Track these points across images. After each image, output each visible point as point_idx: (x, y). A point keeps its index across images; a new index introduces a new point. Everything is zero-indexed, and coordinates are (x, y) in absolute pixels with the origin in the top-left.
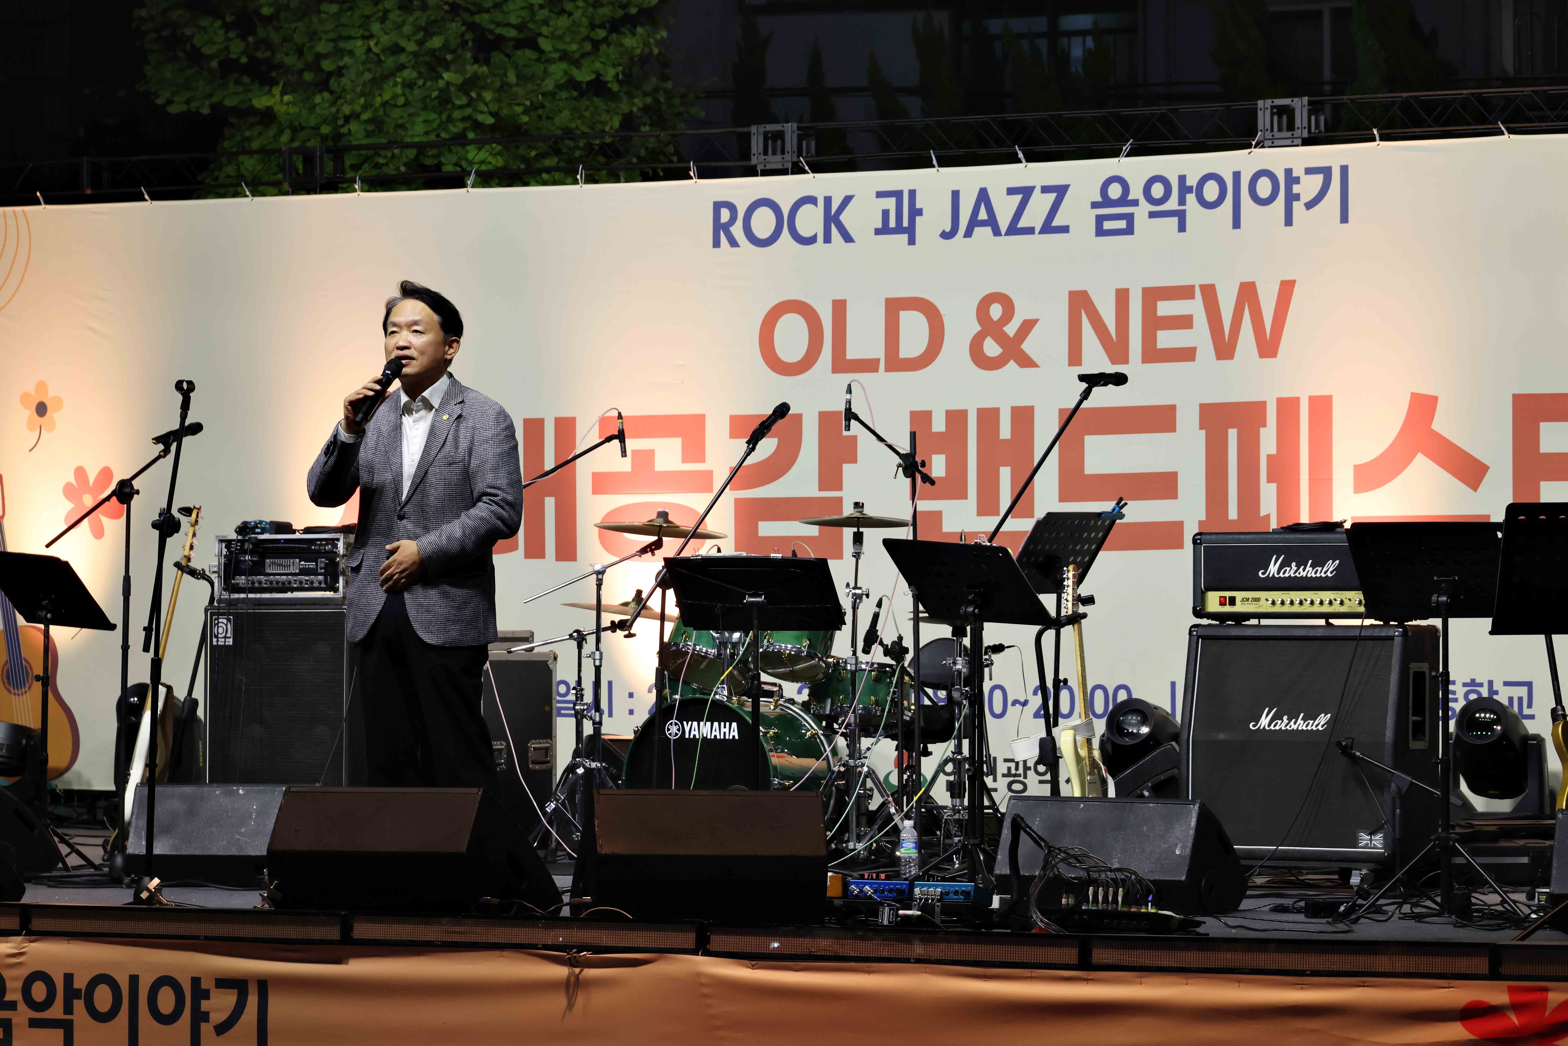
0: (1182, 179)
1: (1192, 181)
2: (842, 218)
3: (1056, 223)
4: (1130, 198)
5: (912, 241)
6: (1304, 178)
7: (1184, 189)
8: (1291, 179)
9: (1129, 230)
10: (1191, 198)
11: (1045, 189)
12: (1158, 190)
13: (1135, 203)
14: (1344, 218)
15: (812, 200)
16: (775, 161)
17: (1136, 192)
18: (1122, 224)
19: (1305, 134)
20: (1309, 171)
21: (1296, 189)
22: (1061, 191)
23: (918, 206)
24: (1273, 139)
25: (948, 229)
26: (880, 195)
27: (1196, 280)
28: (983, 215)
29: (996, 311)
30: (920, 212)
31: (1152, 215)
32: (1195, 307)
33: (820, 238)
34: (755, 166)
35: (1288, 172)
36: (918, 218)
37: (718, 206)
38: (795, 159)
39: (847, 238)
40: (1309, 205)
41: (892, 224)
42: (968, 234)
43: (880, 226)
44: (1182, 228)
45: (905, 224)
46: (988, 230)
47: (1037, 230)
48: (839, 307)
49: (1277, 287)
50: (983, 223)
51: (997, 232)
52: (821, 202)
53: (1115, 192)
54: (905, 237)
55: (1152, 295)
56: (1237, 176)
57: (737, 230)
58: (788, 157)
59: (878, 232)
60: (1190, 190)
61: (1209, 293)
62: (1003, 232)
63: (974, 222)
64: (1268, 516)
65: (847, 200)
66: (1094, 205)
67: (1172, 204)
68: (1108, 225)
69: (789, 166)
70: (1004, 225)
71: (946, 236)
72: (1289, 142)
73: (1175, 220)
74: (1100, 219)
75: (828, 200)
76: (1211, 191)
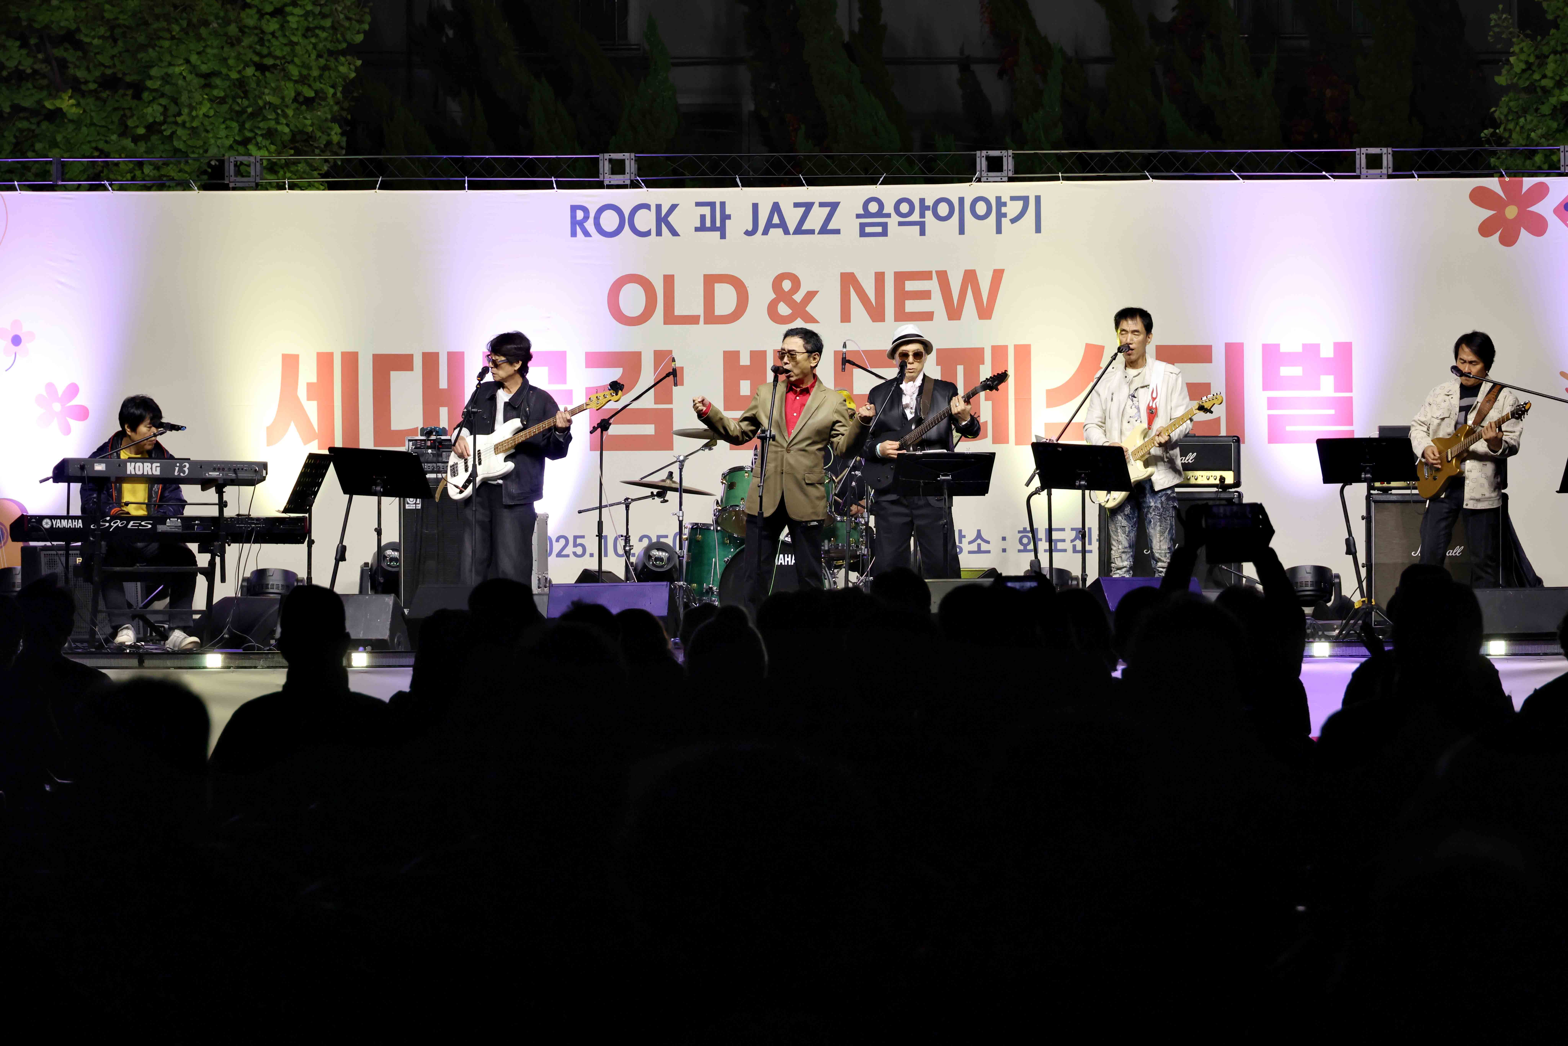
0: (922, 201)
1: (929, 202)
2: (670, 219)
3: (831, 227)
4: (884, 212)
5: (723, 236)
6: (1009, 203)
7: (924, 208)
8: (1000, 203)
9: (884, 233)
10: (929, 214)
11: (822, 205)
12: (904, 208)
13: (888, 216)
14: (1038, 230)
15: (647, 206)
16: (618, 179)
17: (889, 208)
18: (879, 229)
19: (1010, 174)
20: (1013, 198)
21: (1004, 210)
22: (834, 206)
23: (727, 213)
24: (988, 177)
25: (750, 229)
26: (698, 204)
27: (934, 268)
28: (776, 220)
29: (787, 285)
30: (729, 217)
31: (901, 224)
32: (933, 285)
33: (654, 232)
34: (603, 182)
35: (998, 199)
36: (727, 221)
37: (574, 209)
38: (633, 178)
39: (674, 233)
40: (1013, 221)
41: (708, 224)
42: (765, 232)
43: (699, 225)
44: (922, 233)
45: (718, 224)
46: (780, 230)
47: (817, 232)
48: (669, 280)
49: (991, 273)
50: (776, 226)
51: (786, 232)
52: (653, 208)
53: (873, 207)
54: (718, 233)
55: (901, 277)
56: (961, 200)
57: (590, 225)
58: (627, 176)
59: (697, 229)
60: (928, 208)
61: (943, 277)
62: (791, 232)
63: (769, 225)
64: (986, 422)
65: (673, 207)
66: (858, 216)
67: (915, 217)
68: (868, 230)
69: (628, 182)
70: (792, 228)
71: (747, 233)
72: (999, 179)
73: (918, 227)
74: (862, 226)
75: (659, 207)
76: (943, 210)
